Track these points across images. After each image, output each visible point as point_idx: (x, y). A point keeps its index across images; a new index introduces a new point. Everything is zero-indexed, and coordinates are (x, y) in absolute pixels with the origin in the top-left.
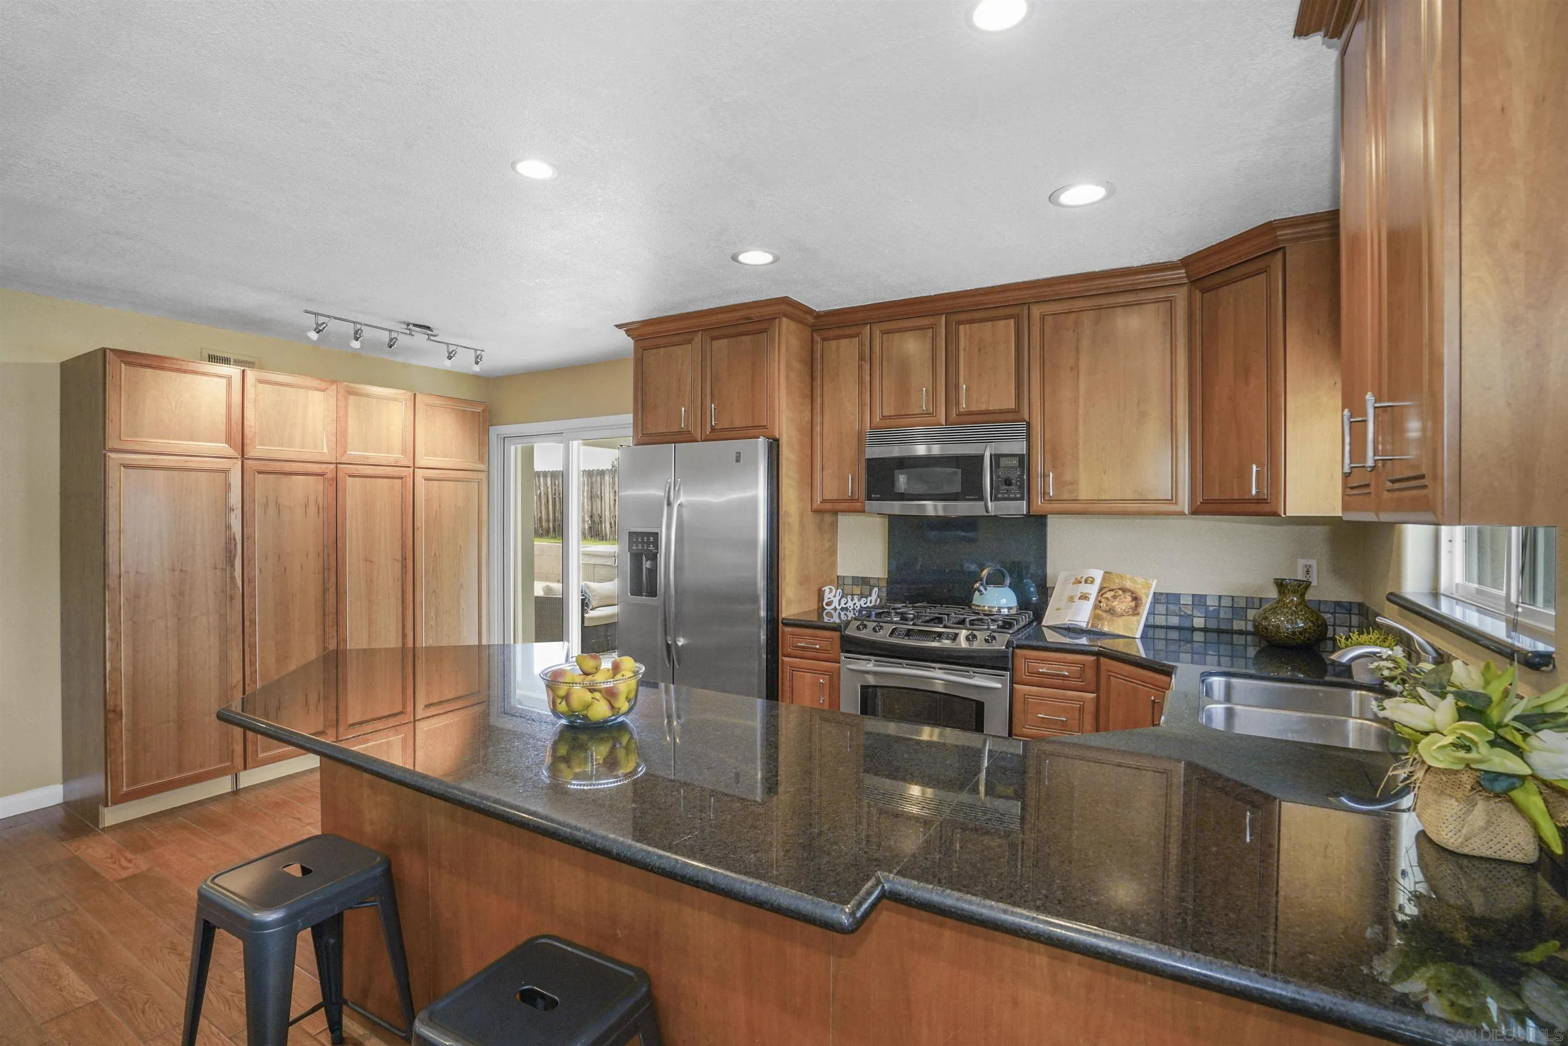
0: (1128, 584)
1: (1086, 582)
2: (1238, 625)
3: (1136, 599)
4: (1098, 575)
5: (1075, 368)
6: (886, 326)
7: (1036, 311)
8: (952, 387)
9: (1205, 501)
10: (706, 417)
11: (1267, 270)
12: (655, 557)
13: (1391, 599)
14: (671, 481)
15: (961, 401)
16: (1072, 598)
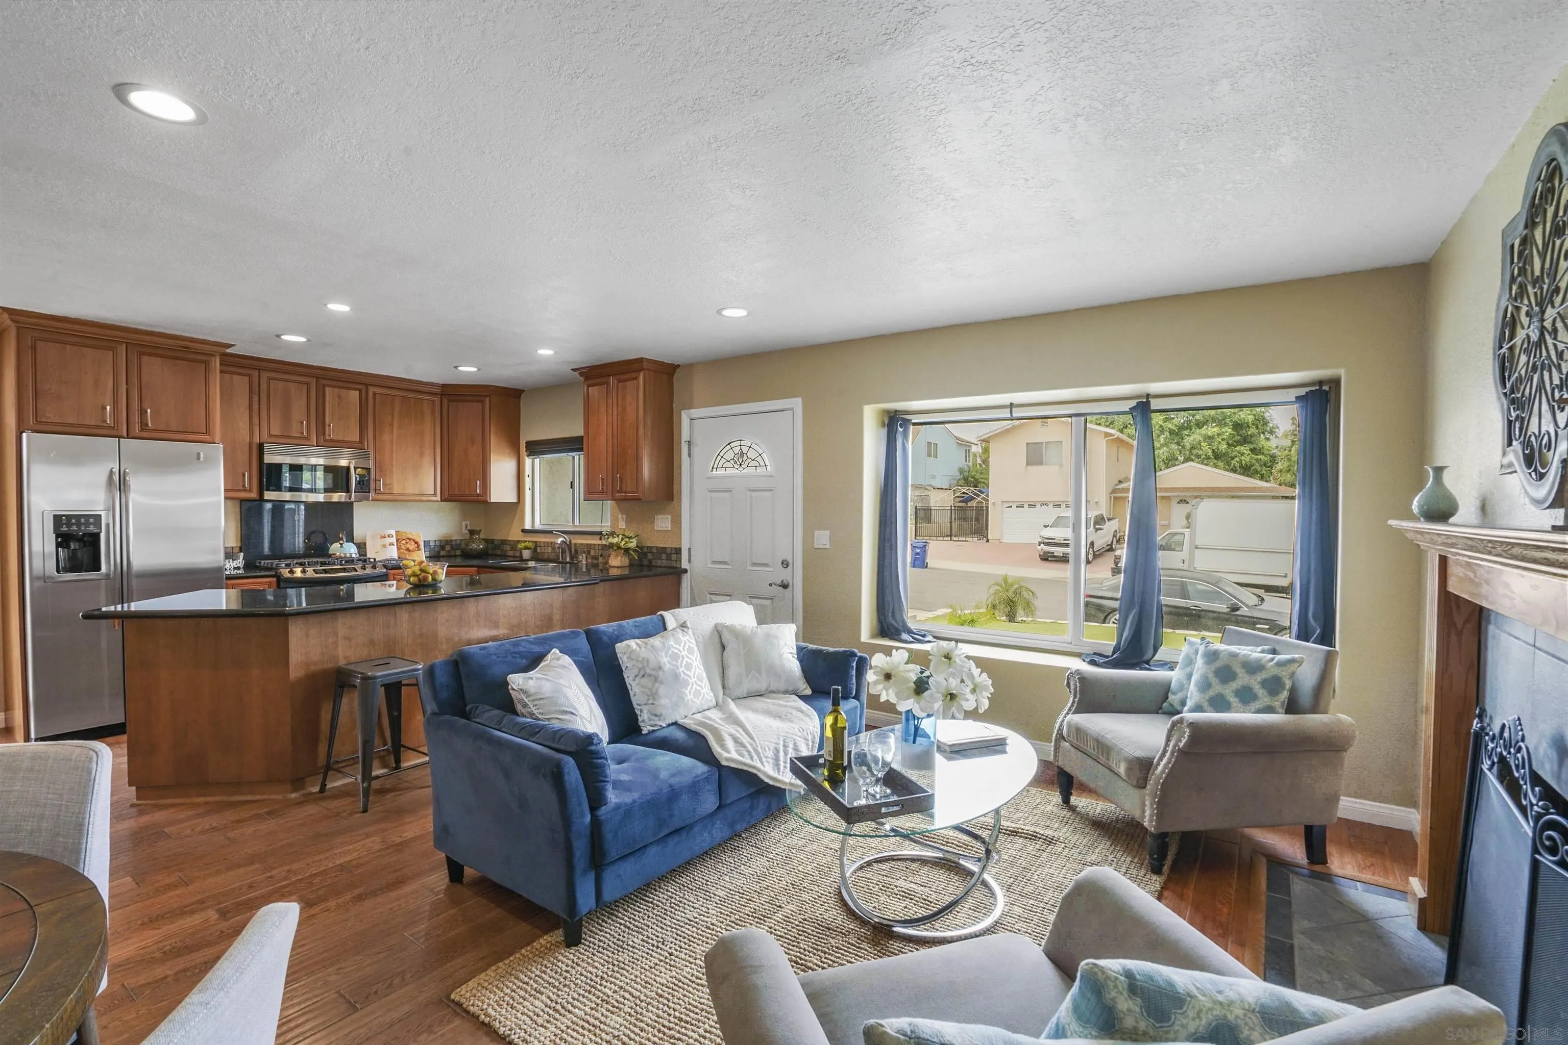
0: (410, 536)
1: (389, 536)
2: (443, 553)
3: (416, 543)
4: (393, 532)
5: (391, 425)
6: (270, 374)
7: (372, 390)
8: (321, 424)
9: (449, 495)
10: (136, 418)
11: (482, 402)
12: (97, 536)
13: (524, 531)
14: (116, 470)
15: (327, 433)
16: (384, 546)
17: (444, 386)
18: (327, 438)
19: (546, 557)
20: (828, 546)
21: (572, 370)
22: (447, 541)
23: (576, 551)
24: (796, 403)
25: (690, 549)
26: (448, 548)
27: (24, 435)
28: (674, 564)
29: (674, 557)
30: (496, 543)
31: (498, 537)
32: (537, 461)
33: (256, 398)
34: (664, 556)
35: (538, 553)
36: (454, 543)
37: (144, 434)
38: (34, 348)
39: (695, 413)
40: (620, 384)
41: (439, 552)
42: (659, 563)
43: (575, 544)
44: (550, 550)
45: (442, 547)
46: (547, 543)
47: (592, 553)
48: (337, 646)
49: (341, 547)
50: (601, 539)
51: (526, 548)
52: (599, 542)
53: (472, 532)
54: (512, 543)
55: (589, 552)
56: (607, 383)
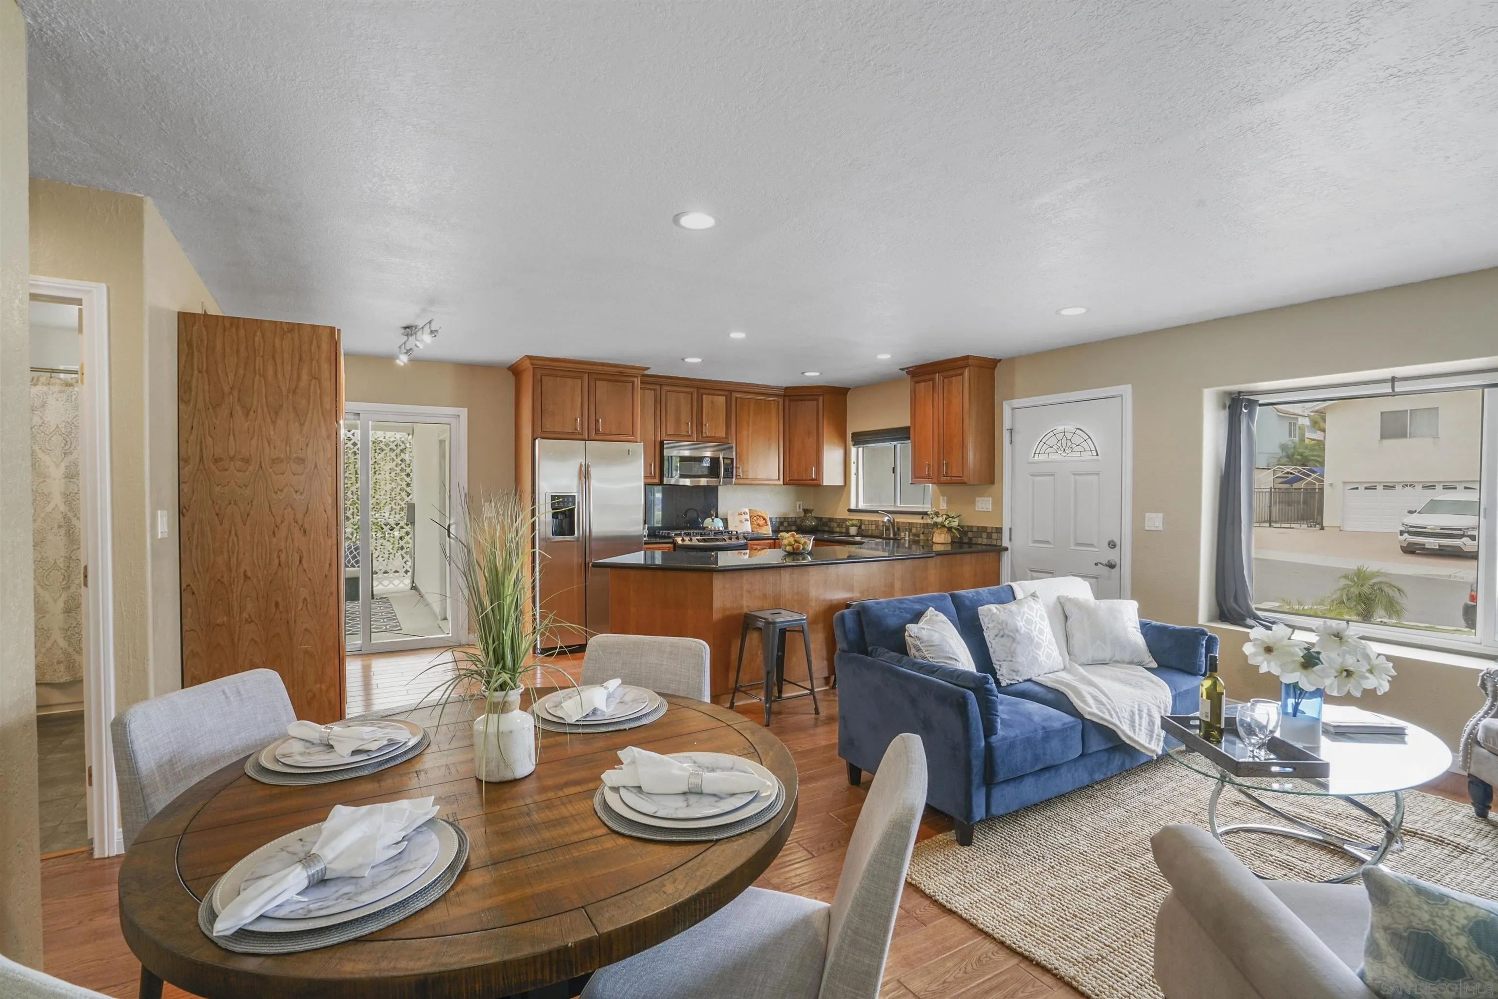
0: (760, 514)
1: (744, 514)
2: (781, 528)
3: (764, 519)
4: (747, 510)
5: (748, 423)
6: (669, 388)
7: (735, 395)
8: (700, 424)
9: (790, 480)
10: (592, 426)
11: (817, 400)
12: (572, 510)
13: (850, 510)
14: (583, 463)
15: (704, 431)
16: (741, 521)
17: (787, 388)
18: (704, 435)
19: (870, 533)
20: (1161, 529)
21: (901, 369)
22: (785, 518)
23: (899, 529)
24: (1127, 390)
25: (1011, 529)
26: (786, 524)
27: (537, 441)
28: (994, 542)
29: (994, 536)
30: (824, 520)
31: (827, 515)
32: (861, 449)
33: (658, 406)
34: (984, 535)
35: (863, 530)
36: (790, 520)
37: (597, 437)
38: (541, 381)
39: (1016, 403)
40: (946, 380)
41: (779, 527)
42: (980, 541)
43: (898, 523)
44: (874, 527)
45: (781, 524)
46: (872, 521)
47: (914, 530)
48: (742, 597)
49: (713, 521)
50: (922, 518)
51: (853, 525)
52: (921, 521)
53: (806, 511)
54: (838, 521)
55: (910, 530)
56: (933, 380)
